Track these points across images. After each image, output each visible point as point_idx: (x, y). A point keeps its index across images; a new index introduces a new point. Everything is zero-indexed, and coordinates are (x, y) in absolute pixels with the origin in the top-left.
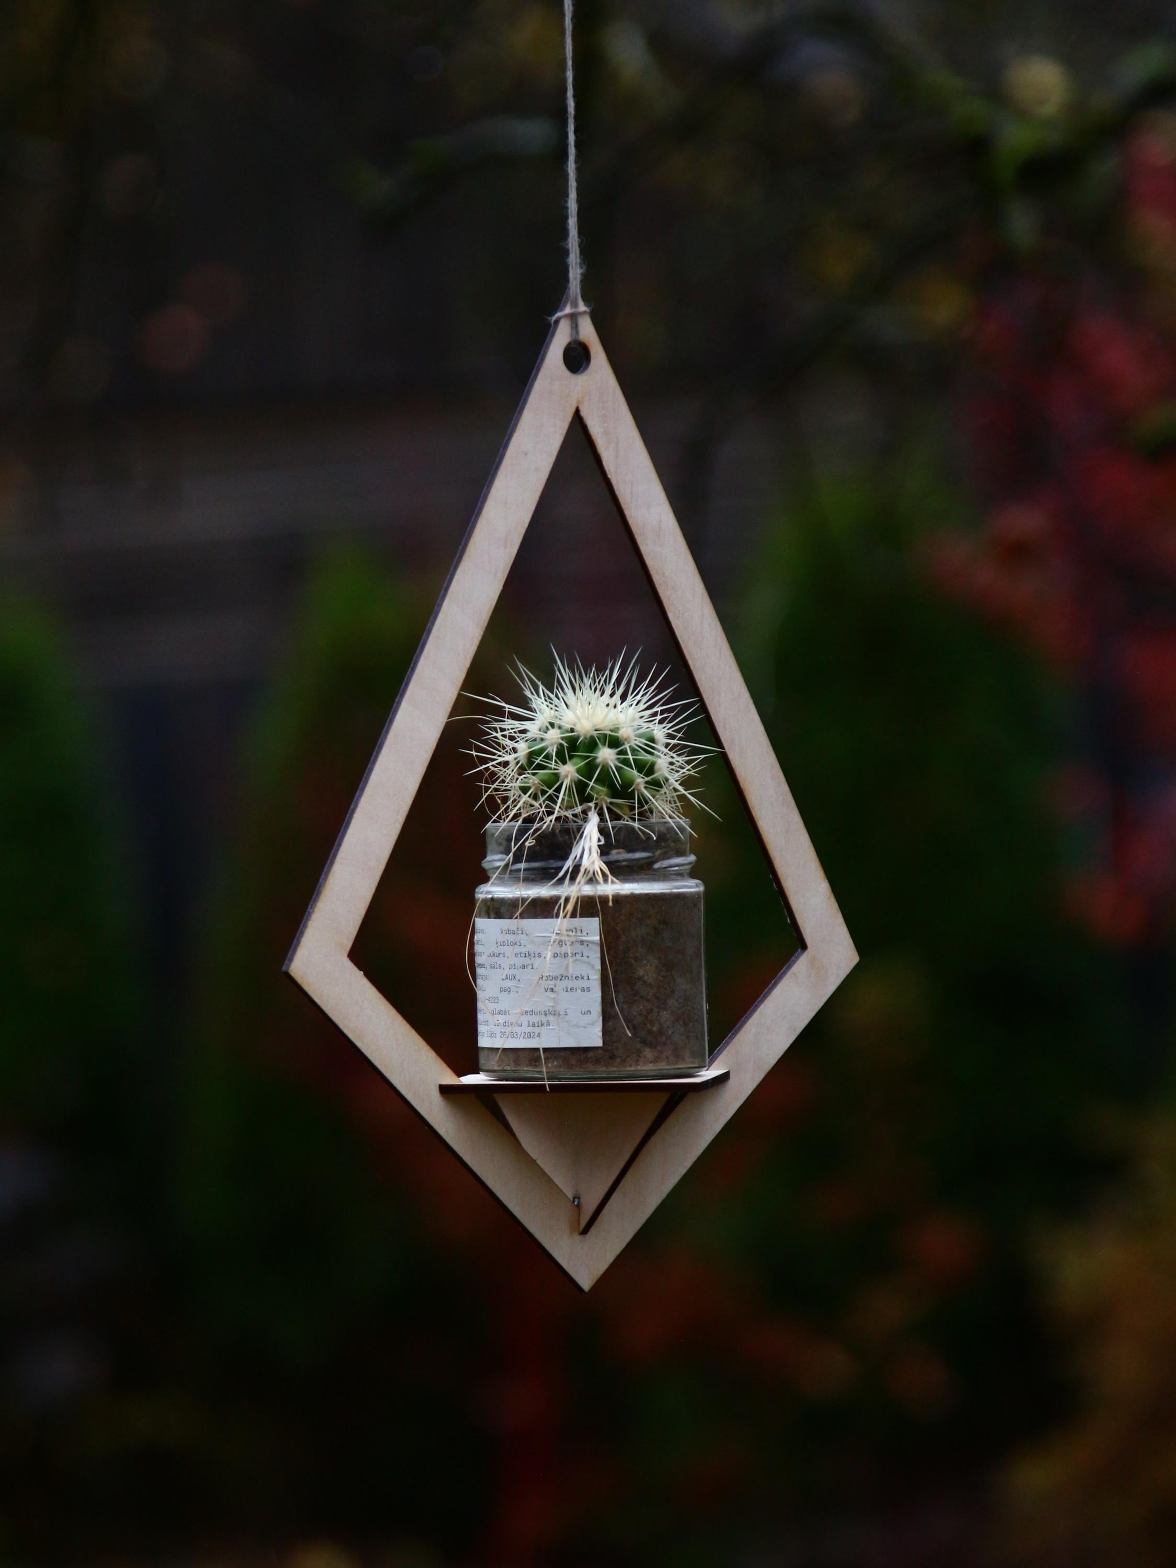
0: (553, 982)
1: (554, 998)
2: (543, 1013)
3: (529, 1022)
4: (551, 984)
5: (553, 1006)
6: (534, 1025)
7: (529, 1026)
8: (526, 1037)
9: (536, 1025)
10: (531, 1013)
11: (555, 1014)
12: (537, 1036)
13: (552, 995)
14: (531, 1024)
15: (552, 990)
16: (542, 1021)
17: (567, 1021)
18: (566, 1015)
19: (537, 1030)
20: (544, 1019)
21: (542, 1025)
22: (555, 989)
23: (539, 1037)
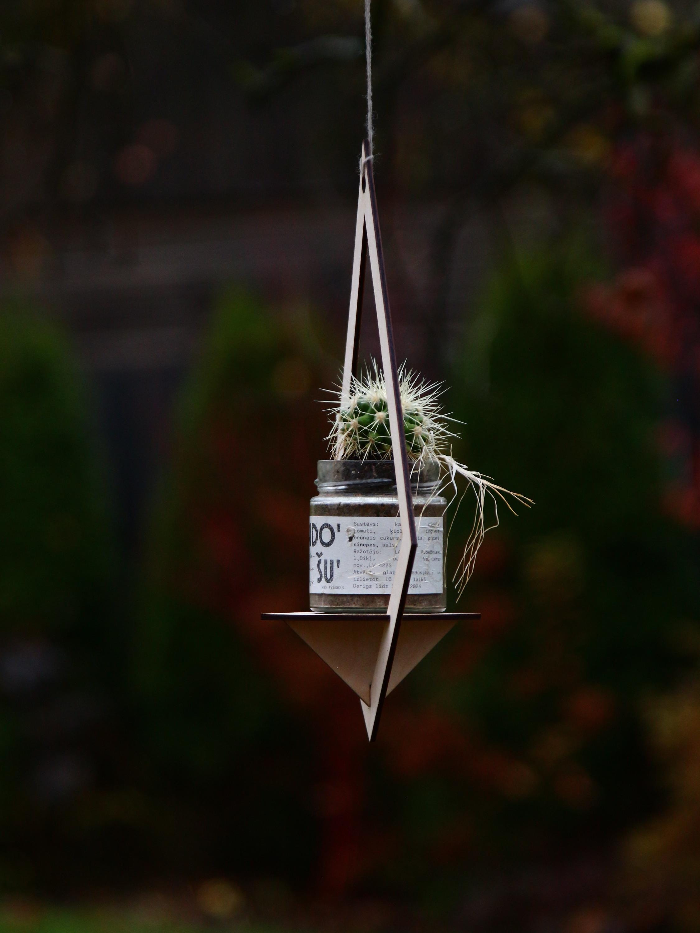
0: (427, 555)
1: (428, 564)
2: (422, 573)
3: (414, 578)
4: (426, 556)
5: (427, 569)
6: (417, 580)
7: (414, 581)
8: (412, 587)
9: (419, 580)
10: (416, 573)
11: (428, 573)
12: (419, 587)
13: (427, 562)
14: (415, 580)
15: (427, 559)
16: (422, 578)
17: (433, 578)
18: (433, 574)
19: (419, 583)
20: (422, 576)
21: (422, 580)
22: (429, 559)
23: (420, 587)
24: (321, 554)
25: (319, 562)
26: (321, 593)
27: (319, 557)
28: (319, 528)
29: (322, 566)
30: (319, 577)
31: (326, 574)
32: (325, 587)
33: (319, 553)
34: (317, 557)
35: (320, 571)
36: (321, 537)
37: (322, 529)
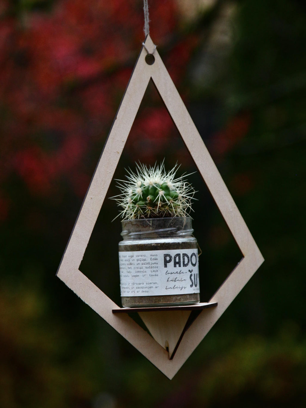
24: (192, 270)
25: (191, 275)
26: (193, 293)
27: (191, 272)
28: (190, 256)
29: (193, 278)
30: (191, 284)
31: (195, 282)
32: (194, 290)
33: (191, 270)
34: (189, 273)
35: (192, 281)
36: (192, 261)
37: (192, 256)
